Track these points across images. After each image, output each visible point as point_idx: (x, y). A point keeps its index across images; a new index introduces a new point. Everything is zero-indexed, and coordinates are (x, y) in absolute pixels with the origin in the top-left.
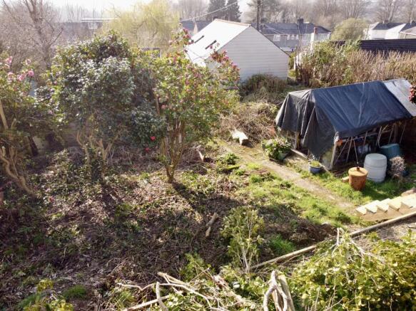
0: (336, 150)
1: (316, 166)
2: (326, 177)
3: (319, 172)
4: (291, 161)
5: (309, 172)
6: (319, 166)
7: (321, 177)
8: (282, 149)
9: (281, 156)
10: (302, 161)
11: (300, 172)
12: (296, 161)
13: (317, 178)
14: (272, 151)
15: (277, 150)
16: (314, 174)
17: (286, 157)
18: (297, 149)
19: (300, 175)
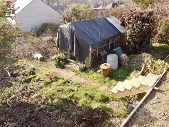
0: (91, 55)
1: (82, 67)
2: (89, 72)
3: (84, 70)
4: (68, 66)
5: (79, 71)
6: (83, 66)
7: (86, 72)
8: (62, 60)
9: (62, 64)
10: (74, 65)
11: (74, 71)
12: (71, 65)
13: (84, 73)
14: (56, 62)
15: (59, 61)
16: (82, 71)
17: (65, 64)
18: (70, 58)
19: (74, 73)
